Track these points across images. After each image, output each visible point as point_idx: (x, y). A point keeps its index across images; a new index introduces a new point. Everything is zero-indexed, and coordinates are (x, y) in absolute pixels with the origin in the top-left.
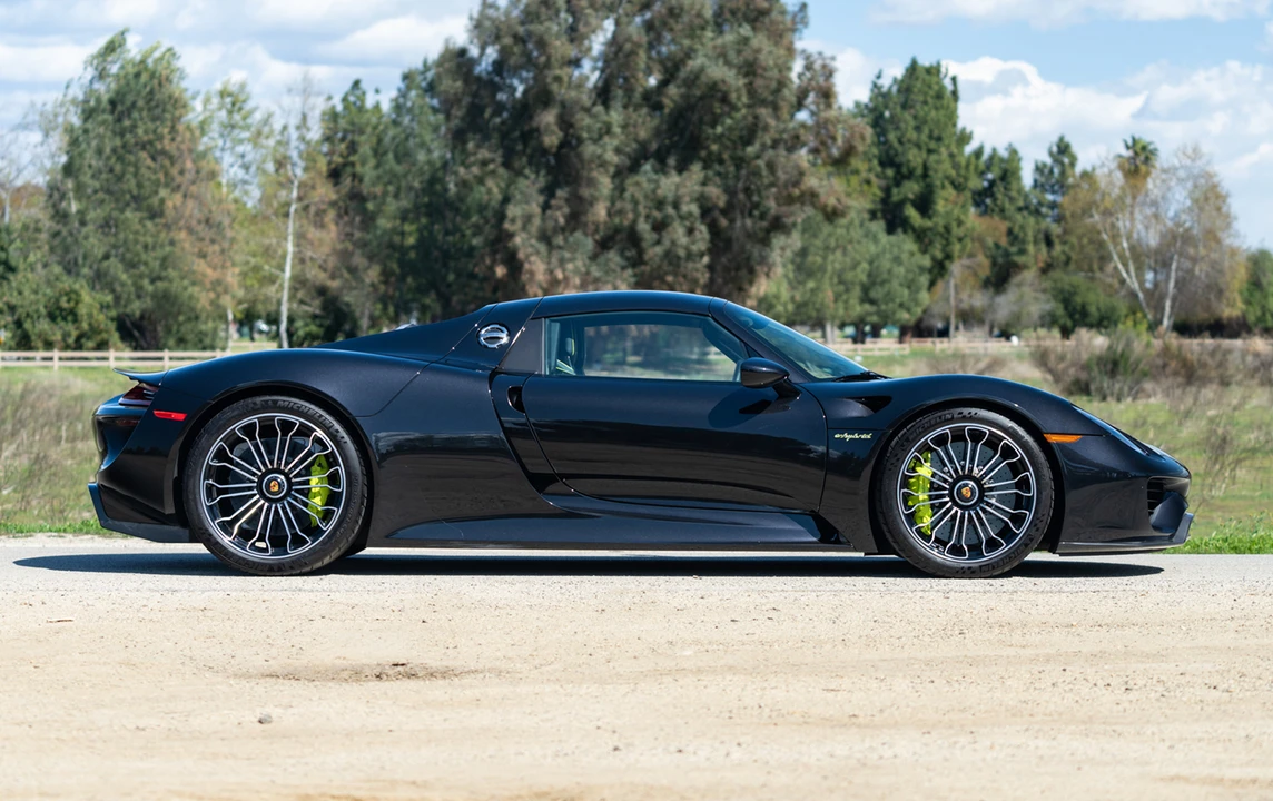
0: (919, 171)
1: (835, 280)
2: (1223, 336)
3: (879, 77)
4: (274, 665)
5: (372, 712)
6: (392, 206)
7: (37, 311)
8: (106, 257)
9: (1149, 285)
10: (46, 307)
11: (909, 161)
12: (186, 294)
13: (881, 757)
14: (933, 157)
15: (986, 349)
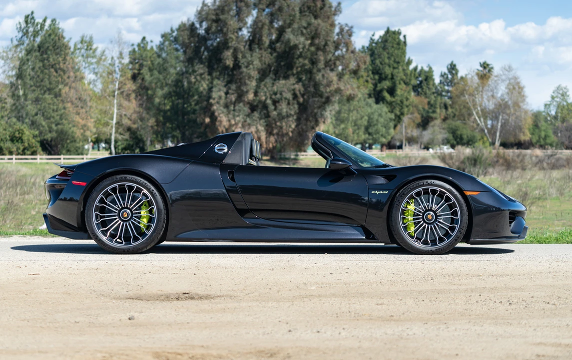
0: (390, 76)
1: (353, 124)
2: (522, 148)
3: (373, 35)
4: (131, 294)
5: (178, 315)
6: (160, 93)
7: (6, 138)
8: (36, 114)
9: (489, 126)
10: (9, 136)
11: (385, 72)
12: (71, 131)
13: (408, 335)
14: (396, 71)
15: (419, 154)
